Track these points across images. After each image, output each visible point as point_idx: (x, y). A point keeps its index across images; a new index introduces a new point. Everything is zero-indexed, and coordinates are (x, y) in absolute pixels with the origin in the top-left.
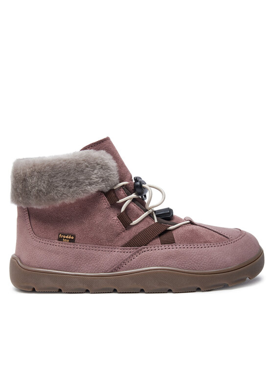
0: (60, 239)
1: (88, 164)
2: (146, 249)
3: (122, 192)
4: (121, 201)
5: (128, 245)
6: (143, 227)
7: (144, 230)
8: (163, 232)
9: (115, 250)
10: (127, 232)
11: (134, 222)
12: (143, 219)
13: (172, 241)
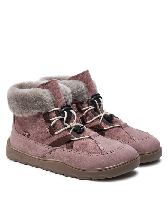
0: (24, 135)
1: (33, 98)
2: (58, 149)
3: (54, 114)
5: (51, 145)
6: (61, 136)
7: (61, 138)
8: (69, 141)
10: (53, 138)
12: (62, 131)
13: (71, 148)
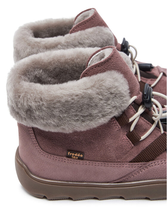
0: (69, 156)
2: (153, 164)
3: (131, 110)
4: (131, 120)
6: (151, 141)
9: (123, 166)
10: (135, 147)
11: (143, 138)
